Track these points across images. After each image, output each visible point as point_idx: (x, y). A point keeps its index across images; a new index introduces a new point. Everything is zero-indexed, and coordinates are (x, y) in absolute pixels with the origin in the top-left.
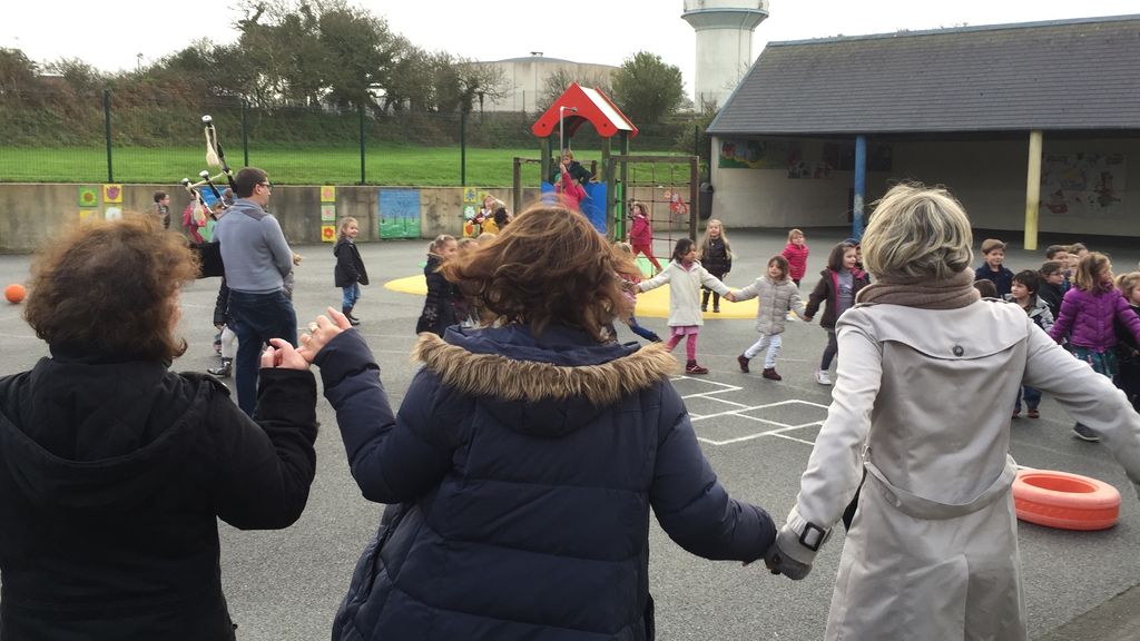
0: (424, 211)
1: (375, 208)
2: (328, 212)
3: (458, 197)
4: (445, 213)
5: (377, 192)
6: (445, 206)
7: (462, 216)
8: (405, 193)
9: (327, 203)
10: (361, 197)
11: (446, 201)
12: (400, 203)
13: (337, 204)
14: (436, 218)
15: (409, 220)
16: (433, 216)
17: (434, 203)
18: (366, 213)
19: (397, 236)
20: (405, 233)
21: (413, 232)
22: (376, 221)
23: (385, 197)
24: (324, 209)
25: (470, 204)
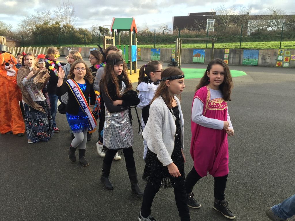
0: (260, 57)
1: (242, 55)
2: (226, 56)
3: (276, 52)
4: (269, 58)
5: (243, 50)
6: (269, 56)
7: (277, 60)
8: (253, 51)
9: (227, 54)
10: (237, 52)
11: (270, 54)
12: (251, 54)
13: (230, 54)
14: (265, 59)
15: (254, 60)
16: (264, 59)
17: (264, 54)
18: (239, 57)
19: (248, 64)
20: (252, 64)
21: (255, 63)
22: (242, 59)
23: (245, 52)
24: (225, 55)
25: (280, 55)
